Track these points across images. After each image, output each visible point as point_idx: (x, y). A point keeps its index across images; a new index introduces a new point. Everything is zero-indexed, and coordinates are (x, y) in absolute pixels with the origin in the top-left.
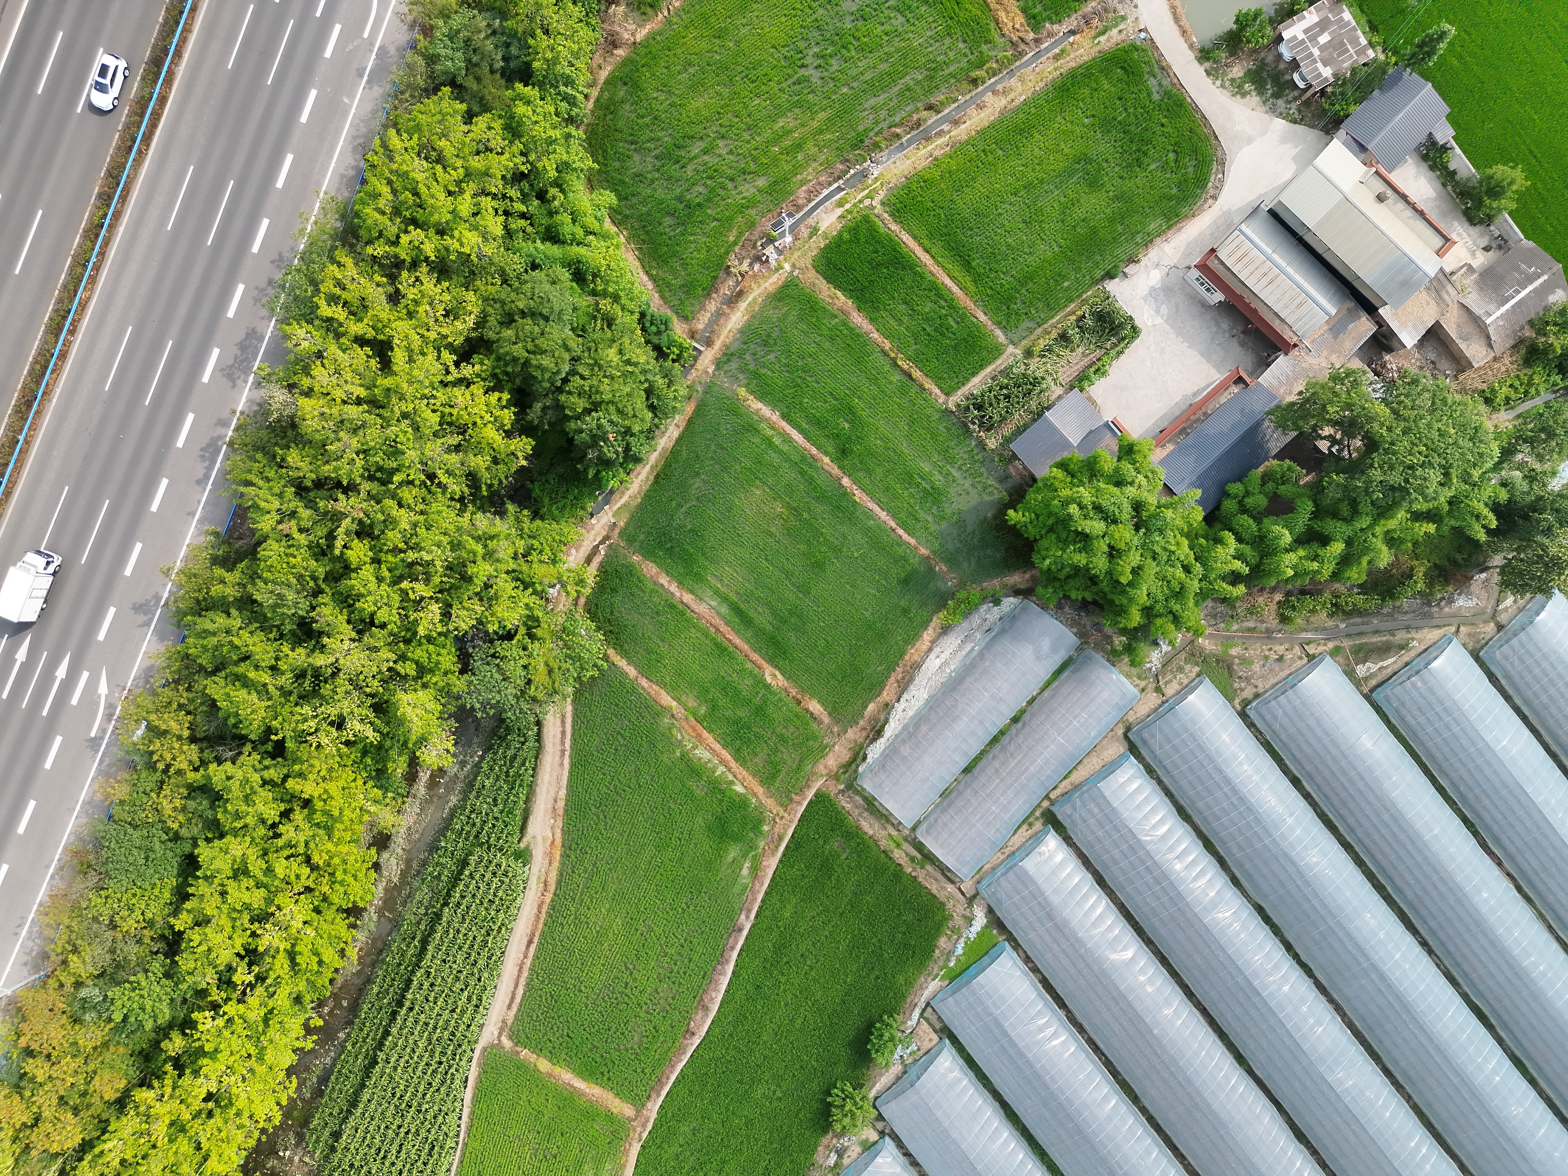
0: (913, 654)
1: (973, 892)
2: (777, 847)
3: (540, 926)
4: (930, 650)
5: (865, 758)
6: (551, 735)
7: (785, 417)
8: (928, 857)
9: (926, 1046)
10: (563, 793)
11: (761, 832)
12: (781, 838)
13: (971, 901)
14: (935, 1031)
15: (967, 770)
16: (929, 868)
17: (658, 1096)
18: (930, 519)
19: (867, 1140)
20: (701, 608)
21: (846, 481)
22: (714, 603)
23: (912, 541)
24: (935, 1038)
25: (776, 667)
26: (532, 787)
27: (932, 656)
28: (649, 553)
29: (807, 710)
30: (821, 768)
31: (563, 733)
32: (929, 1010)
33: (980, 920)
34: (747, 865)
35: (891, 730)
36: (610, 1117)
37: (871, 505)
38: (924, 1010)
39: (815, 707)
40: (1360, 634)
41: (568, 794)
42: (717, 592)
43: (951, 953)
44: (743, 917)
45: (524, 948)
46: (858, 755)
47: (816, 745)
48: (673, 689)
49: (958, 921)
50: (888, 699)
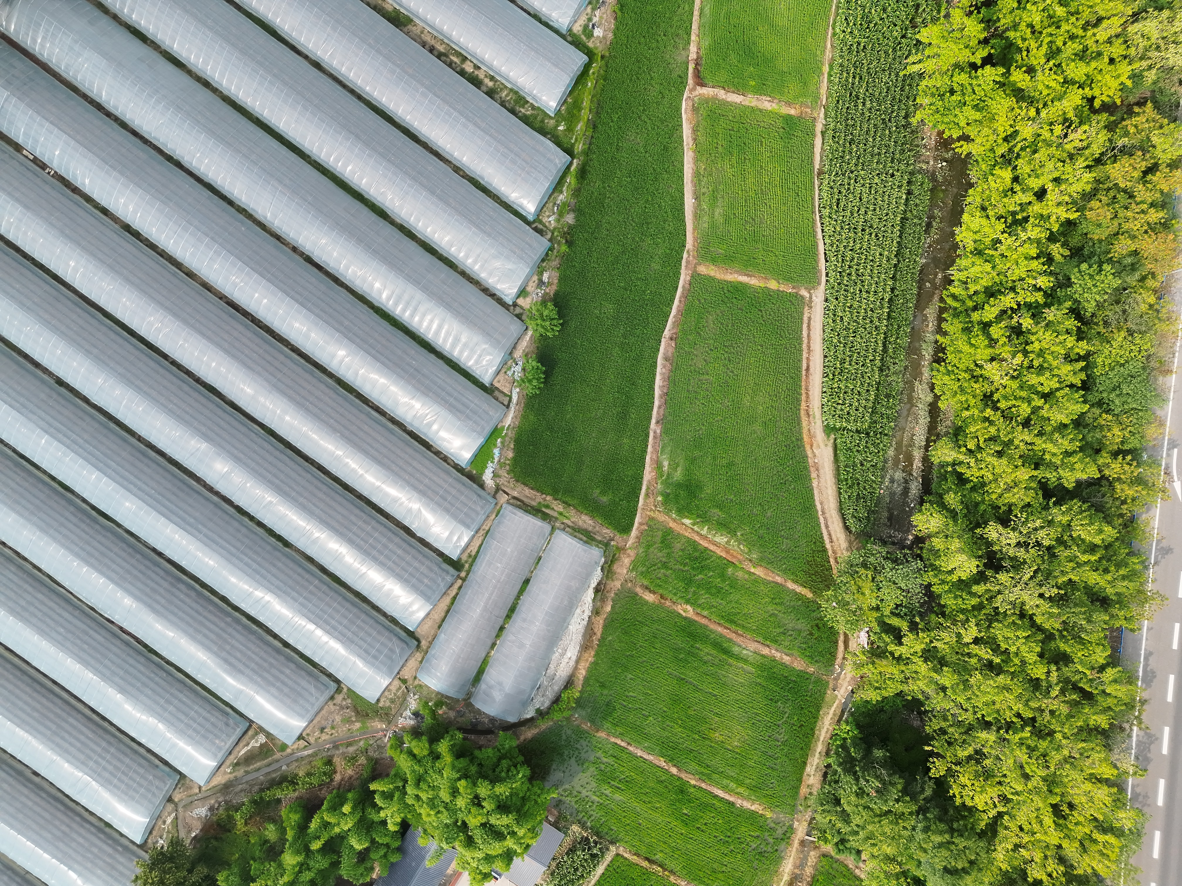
0: (590, 657)
1: (498, 496)
2: (648, 488)
3: (803, 384)
4: (577, 662)
5: (602, 569)
6: (836, 523)
7: (733, 804)
8: (536, 511)
9: (501, 376)
10: (815, 484)
11: (662, 495)
12: (647, 495)
13: (498, 489)
14: (497, 388)
15: (527, 581)
16: (534, 503)
17: (683, 287)
18: (605, 760)
19: (525, 297)
20: (753, 646)
21: (674, 770)
22: (745, 652)
23: (613, 740)
24: (497, 385)
25: (686, 618)
26: (839, 481)
27: (574, 658)
28: (803, 675)
29: (654, 593)
30: (632, 553)
31: (827, 527)
32: (506, 403)
33: (488, 477)
34: (666, 469)
35: (590, 594)
36: (714, 261)
37: (651, 758)
38: (510, 401)
39: (650, 597)
40: (269, 765)
41: (811, 483)
42: (745, 661)
43: (501, 449)
44: (658, 431)
45: (811, 364)
46: (608, 570)
47: (640, 569)
48: (757, 580)
49: (503, 473)
50: (598, 618)
